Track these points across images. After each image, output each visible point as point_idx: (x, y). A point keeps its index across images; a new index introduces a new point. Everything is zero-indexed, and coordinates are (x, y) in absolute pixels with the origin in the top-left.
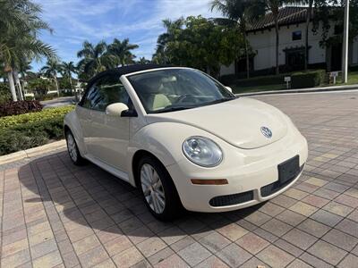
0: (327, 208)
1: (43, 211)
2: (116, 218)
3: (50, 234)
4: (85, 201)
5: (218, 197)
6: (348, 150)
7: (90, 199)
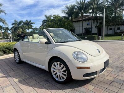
0: (117, 77)
1: (8, 82)
2: (42, 83)
3: (14, 91)
4: (26, 77)
5: (86, 74)
6: (115, 59)
7: (28, 77)
